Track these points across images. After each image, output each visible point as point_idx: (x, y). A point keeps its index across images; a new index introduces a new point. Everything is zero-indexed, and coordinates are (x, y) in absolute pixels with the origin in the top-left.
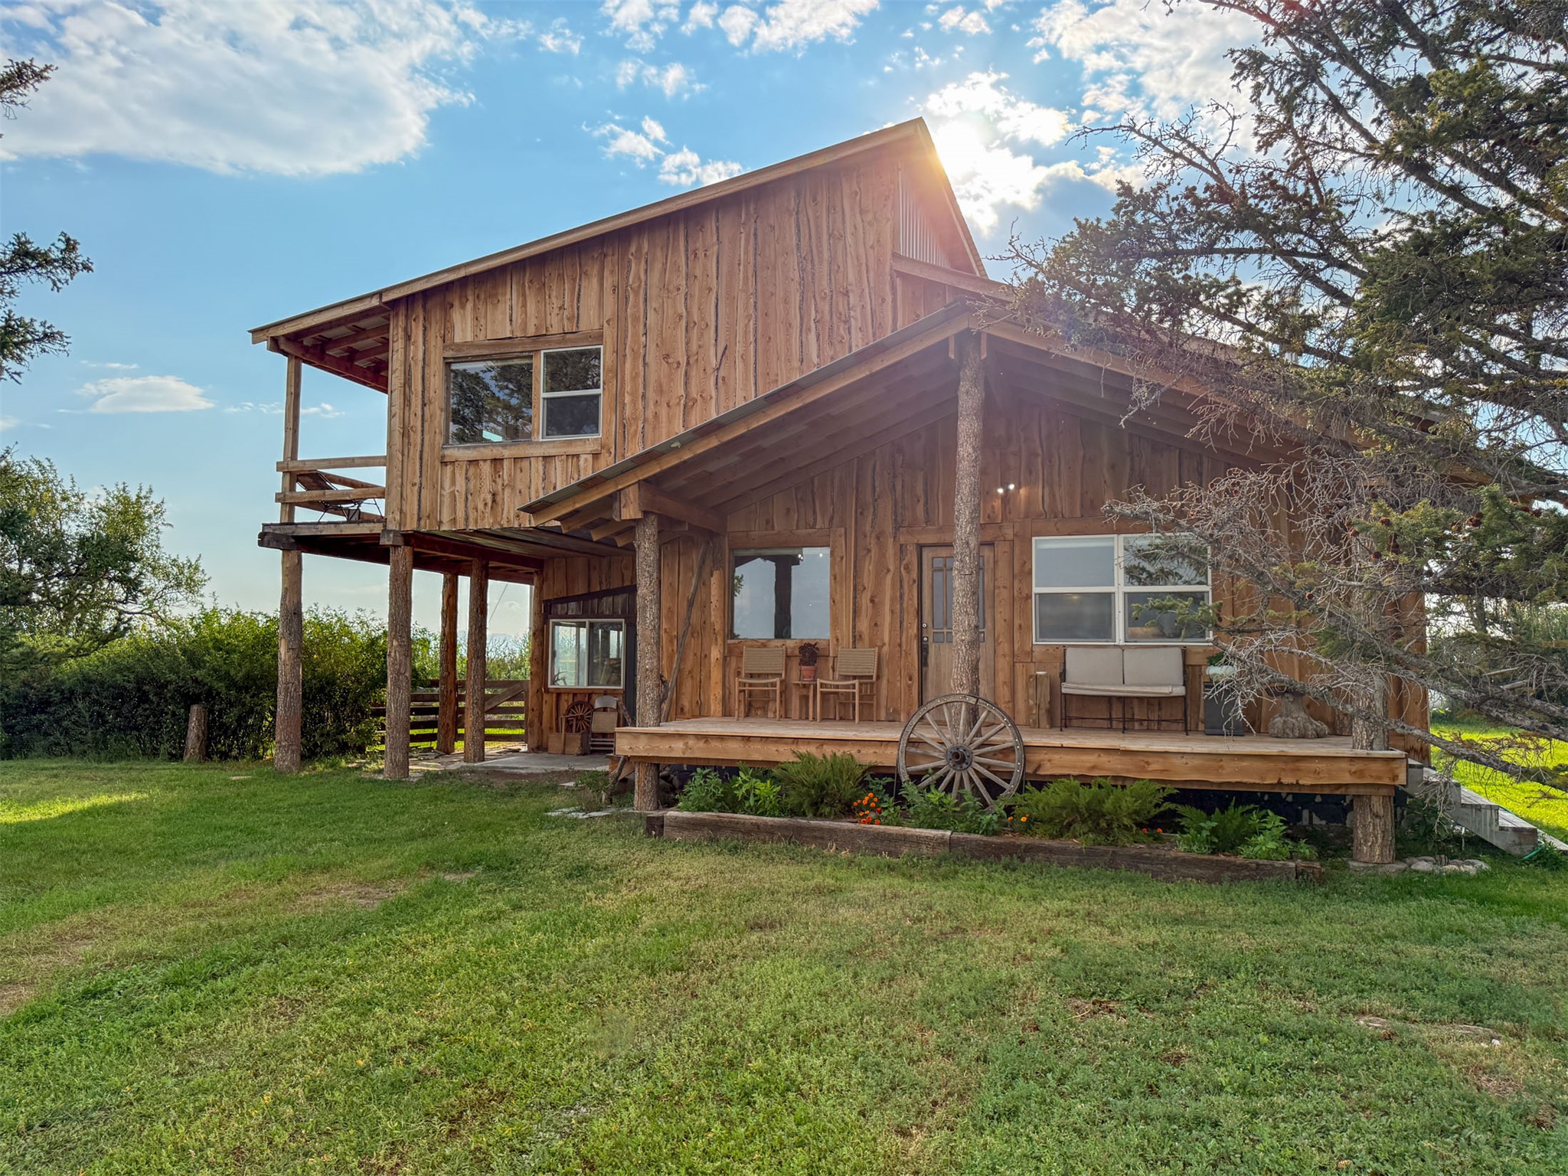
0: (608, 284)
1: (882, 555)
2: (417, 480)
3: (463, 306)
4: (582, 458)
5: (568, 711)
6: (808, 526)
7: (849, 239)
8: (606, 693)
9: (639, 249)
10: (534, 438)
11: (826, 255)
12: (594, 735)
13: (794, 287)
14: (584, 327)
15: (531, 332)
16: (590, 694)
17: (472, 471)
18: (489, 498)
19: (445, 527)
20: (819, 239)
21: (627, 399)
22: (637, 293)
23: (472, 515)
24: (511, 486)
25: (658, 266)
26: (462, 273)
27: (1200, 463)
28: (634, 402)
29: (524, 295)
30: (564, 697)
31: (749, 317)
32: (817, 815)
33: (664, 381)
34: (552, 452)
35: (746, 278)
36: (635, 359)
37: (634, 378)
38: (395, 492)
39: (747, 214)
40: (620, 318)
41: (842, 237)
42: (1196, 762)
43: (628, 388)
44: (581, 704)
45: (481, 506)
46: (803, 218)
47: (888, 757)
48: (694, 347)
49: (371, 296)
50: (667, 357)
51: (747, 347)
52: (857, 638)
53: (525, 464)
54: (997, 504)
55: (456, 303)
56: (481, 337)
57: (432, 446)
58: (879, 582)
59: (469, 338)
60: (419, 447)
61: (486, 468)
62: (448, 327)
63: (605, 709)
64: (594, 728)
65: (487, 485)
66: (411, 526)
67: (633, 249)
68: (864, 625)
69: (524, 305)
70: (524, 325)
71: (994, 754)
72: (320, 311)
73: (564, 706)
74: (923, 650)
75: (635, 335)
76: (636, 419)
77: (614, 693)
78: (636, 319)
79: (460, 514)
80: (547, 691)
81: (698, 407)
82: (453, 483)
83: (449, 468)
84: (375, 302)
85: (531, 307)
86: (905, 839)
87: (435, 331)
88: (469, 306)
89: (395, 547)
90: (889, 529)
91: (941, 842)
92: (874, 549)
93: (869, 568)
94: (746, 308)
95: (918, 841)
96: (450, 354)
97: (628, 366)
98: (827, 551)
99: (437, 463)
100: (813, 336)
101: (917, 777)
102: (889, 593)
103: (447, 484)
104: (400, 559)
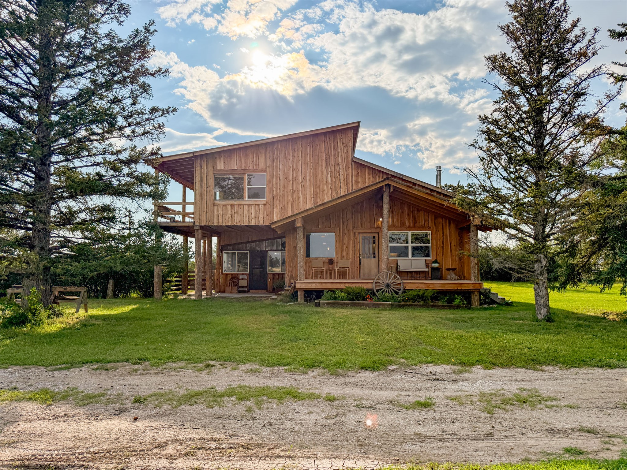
0: (268, 156)
1: (350, 235)
2: (205, 210)
3: (220, 159)
4: (260, 206)
6: (328, 227)
7: (339, 150)
8: (243, 274)
9: (278, 147)
10: (245, 199)
11: (333, 154)
12: (240, 287)
13: (324, 162)
14: (260, 167)
15: (243, 168)
16: (238, 274)
17: (224, 208)
18: (230, 216)
19: (215, 225)
20: (331, 149)
21: (274, 189)
22: (277, 159)
23: (224, 221)
24: (237, 213)
25: (283, 152)
26: (222, 149)
27: (429, 215)
28: (276, 190)
29: (240, 157)
30: (228, 276)
31: (311, 169)
32: (359, 300)
33: (286, 185)
34: (251, 203)
35: (310, 158)
36: (276, 178)
37: (277, 183)
38: (198, 214)
39: (310, 141)
40: (272, 167)
41: (338, 149)
43: (275, 186)
44: (235, 277)
45: (227, 218)
46: (326, 143)
47: (369, 286)
48: (295, 176)
49: (190, 153)
50: (286, 178)
51: (310, 177)
52: (343, 257)
53: (242, 207)
54: (380, 223)
55: (218, 158)
56: (226, 168)
57: (210, 200)
58: (349, 243)
59: (222, 168)
60: (206, 200)
61: (229, 207)
62: (215, 165)
63: (243, 279)
64: (240, 285)
65: (229, 212)
66: (204, 224)
67: (276, 146)
68: (344, 254)
69: (241, 160)
70: (241, 167)
71: (397, 284)
72: (171, 156)
73: (229, 279)
74: (360, 260)
75: (277, 171)
76: (277, 195)
77: (246, 274)
78: (277, 167)
79: (220, 220)
80: (222, 273)
81: (296, 193)
82: (218, 211)
83: (216, 207)
84: (191, 155)
85: (243, 160)
86: (381, 304)
87: (210, 165)
88: (222, 158)
89: (198, 230)
90: (351, 228)
91: (389, 305)
92: (347, 233)
93: (346, 239)
94: (310, 166)
95: (384, 305)
96: (216, 172)
97: (274, 180)
98: (333, 234)
99: (212, 205)
100: (329, 175)
101: (378, 291)
102: (351, 246)
103: (216, 211)
104: (199, 233)
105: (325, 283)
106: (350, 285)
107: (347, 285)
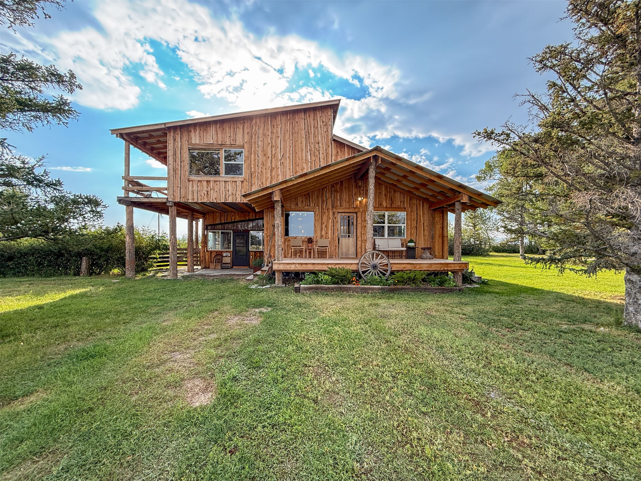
0: (246, 131)
1: (329, 214)
2: (179, 186)
3: (195, 132)
4: (238, 182)
5: (215, 257)
6: (308, 206)
7: (319, 129)
8: (227, 252)
9: (256, 122)
10: (221, 175)
11: (313, 132)
12: (224, 264)
13: (304, 140)
14: (237, 143)
15: (220, 143)
16: (222, 252)
17: (199, 183)
18: (206, 193)
19: (190, 201)
20: (311, 127)
21: (252, 166)
22: (255, 135)
23: (200, 198)
24: (213, 189)
25: (262, 128)
26: (196, 121)
27: (404, 196)
28: (255, 167)
29: (217, 131)
30: (213, 253)
31: (290, 146)
32: (344, 284)
33: (264, 162)
34: (228, 180)
35: (289, 135)
36: (255, 154)
37: (255, 160)
38: (171, 189)
39: (290, 117)
40: (250, 142)
41: (317, 128)
42: (427, 265)
43: (253, 163)
44: (219, 255)
45: (203, 195)
46: (306, 121)
47: (354, 268)
48: (274, 153)
49: (162, 124)
50: (265, 155)
51: (290, 154)
52: (322, 236)
53: (218, 183)
54: (358, 202)
55: (193, 131)
56: (202, 142)
57: (185, 175)
58: (328, 222)
59: (198, 142)
60: (179, 175)
61: (205, 183)
62: (189, 138)
63: (226, 256)
64: (223, 262)
65: (205, 188)
66: (177, 200)
67: (254, 122)
68: (323, 233)
69: (217, 134)
70: (217, 142)
71: (383, 266)
72: (140, 127)
73: (213, 256)
74: (339, 239)
75: (255, 147)
76: (255, 172)
77: (229, 252)
78: (255, 143)
79: (195, 197)
80: (207, 251)
81: (275, 170)
82: (193, 187)
83: (191, 182)
84: (163, 126)
85: (219, 135)
86: (370, 289)
87: (185, 138)
88: (197, 132)
89: (171, 206)
90: (330, 208)
91: (379, 289)
92: (326, 212)
93: (325, 218)
94: (290, 144)
95: (373, 289)
96: (190, 146)
97: (253, 156)
98: (313, 213)
99: (187, 181)
100: (309, 153)
101: (364, 272)
102: (330, 225)
103: (190, 188)
104: (173, 210)
105: (306, 264)
106: (333, 266)
107: (330, 266)
